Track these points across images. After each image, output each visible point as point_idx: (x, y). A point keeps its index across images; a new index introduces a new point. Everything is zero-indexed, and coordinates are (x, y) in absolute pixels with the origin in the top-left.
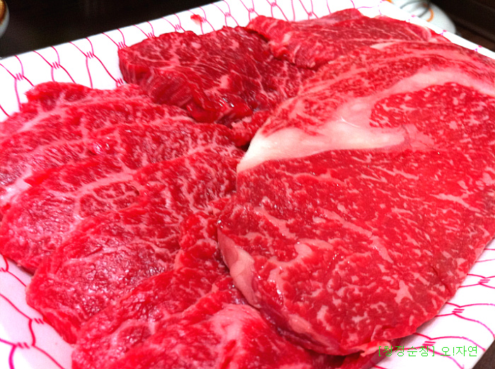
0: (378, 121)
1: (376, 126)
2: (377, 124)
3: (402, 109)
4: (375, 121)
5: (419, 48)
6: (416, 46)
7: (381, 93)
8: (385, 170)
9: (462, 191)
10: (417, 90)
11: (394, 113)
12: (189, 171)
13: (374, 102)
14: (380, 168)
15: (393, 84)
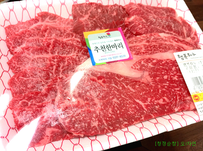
0: (135, 67)
1: (133, 68)
2: (134, 67)
3: (148, 65)
4: (134, 66)
5: (176, 41)
6: (176, 40)
7: (146, 56)
8: (124, 85)
9: (147, 101)
10: (161, 59)
11: (144, 65)
12: (65, 62)
13: (140, 59)
14: (123, 83)
15: (153, 54)
